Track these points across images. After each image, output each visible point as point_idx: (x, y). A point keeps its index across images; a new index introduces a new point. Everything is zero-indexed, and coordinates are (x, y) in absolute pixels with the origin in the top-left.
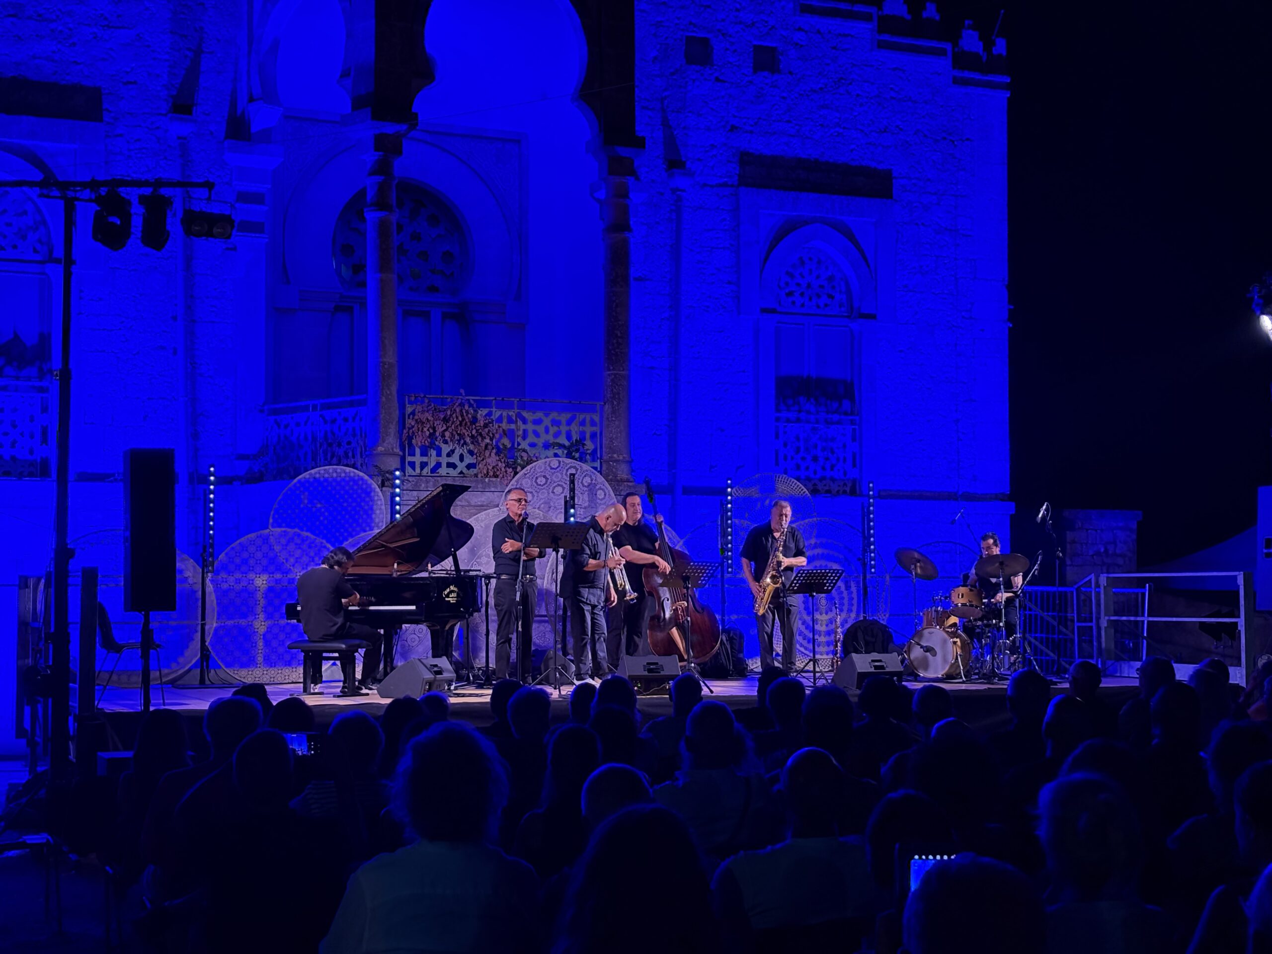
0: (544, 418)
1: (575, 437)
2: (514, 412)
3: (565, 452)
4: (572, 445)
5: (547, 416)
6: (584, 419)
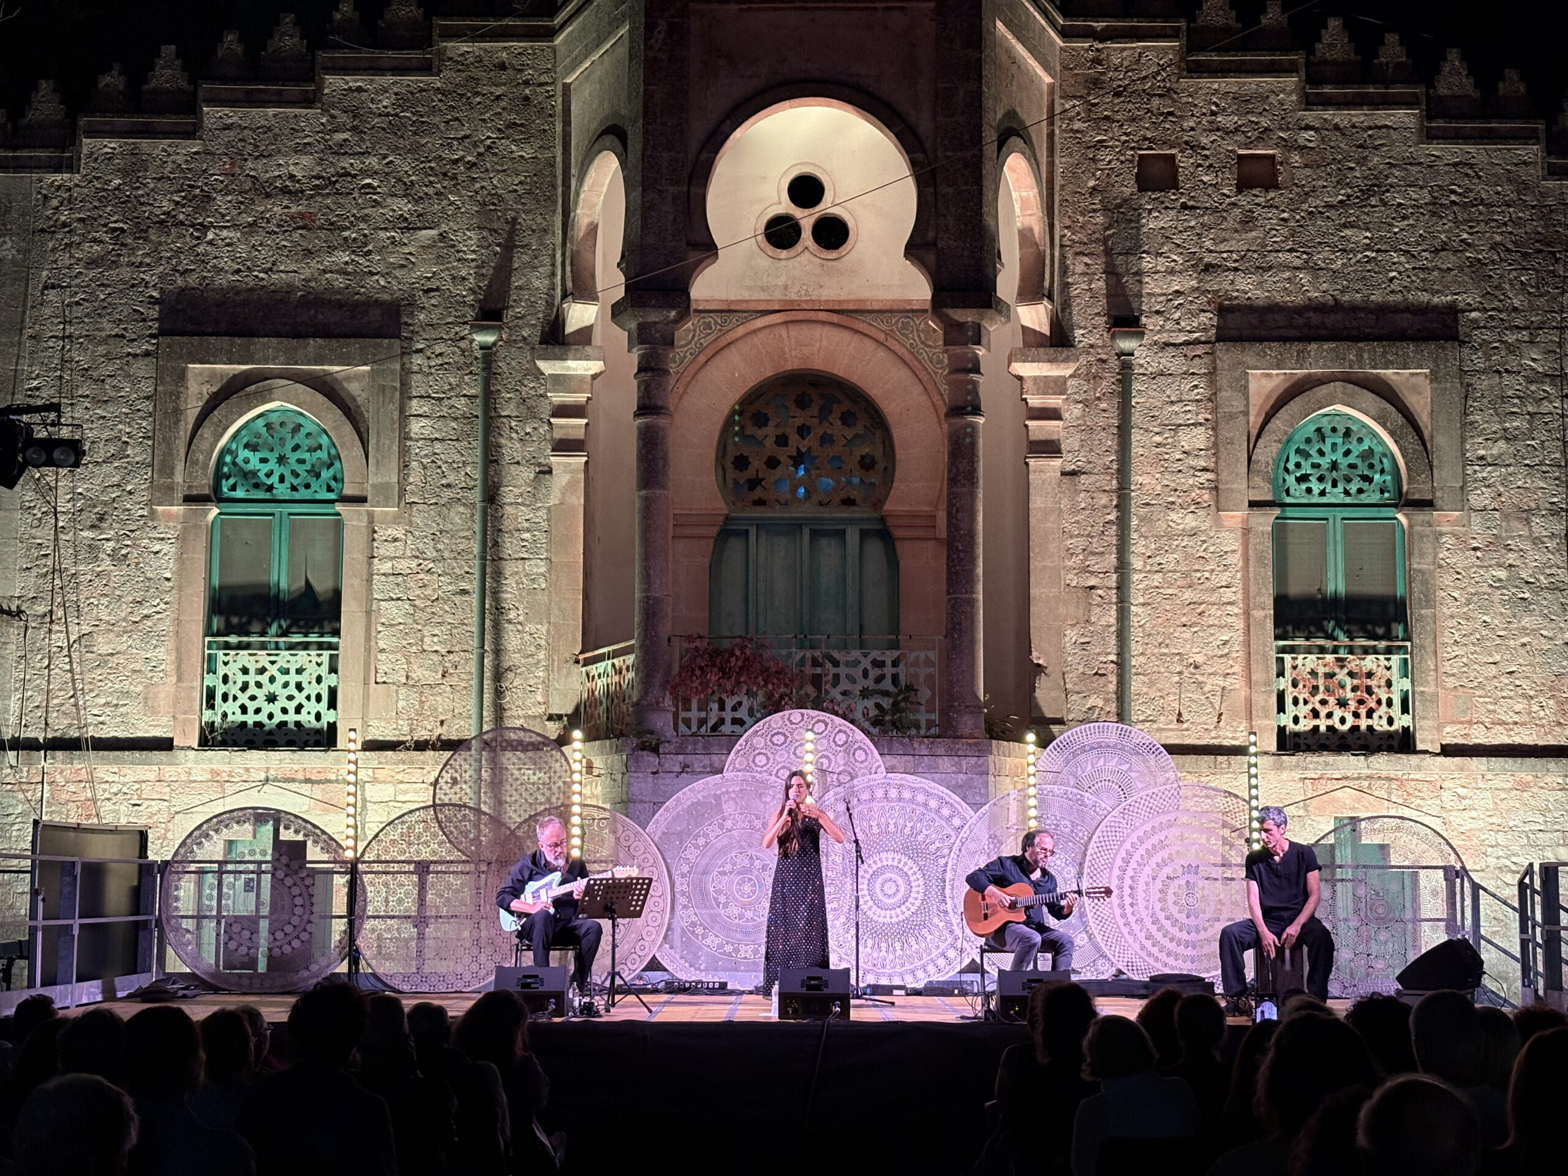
0: (861, 659)
1: (903, 680)
2: (821, 652)
3: (891, 701)
4: (901, 692)
5: (865, 655)
6: (917, 658)
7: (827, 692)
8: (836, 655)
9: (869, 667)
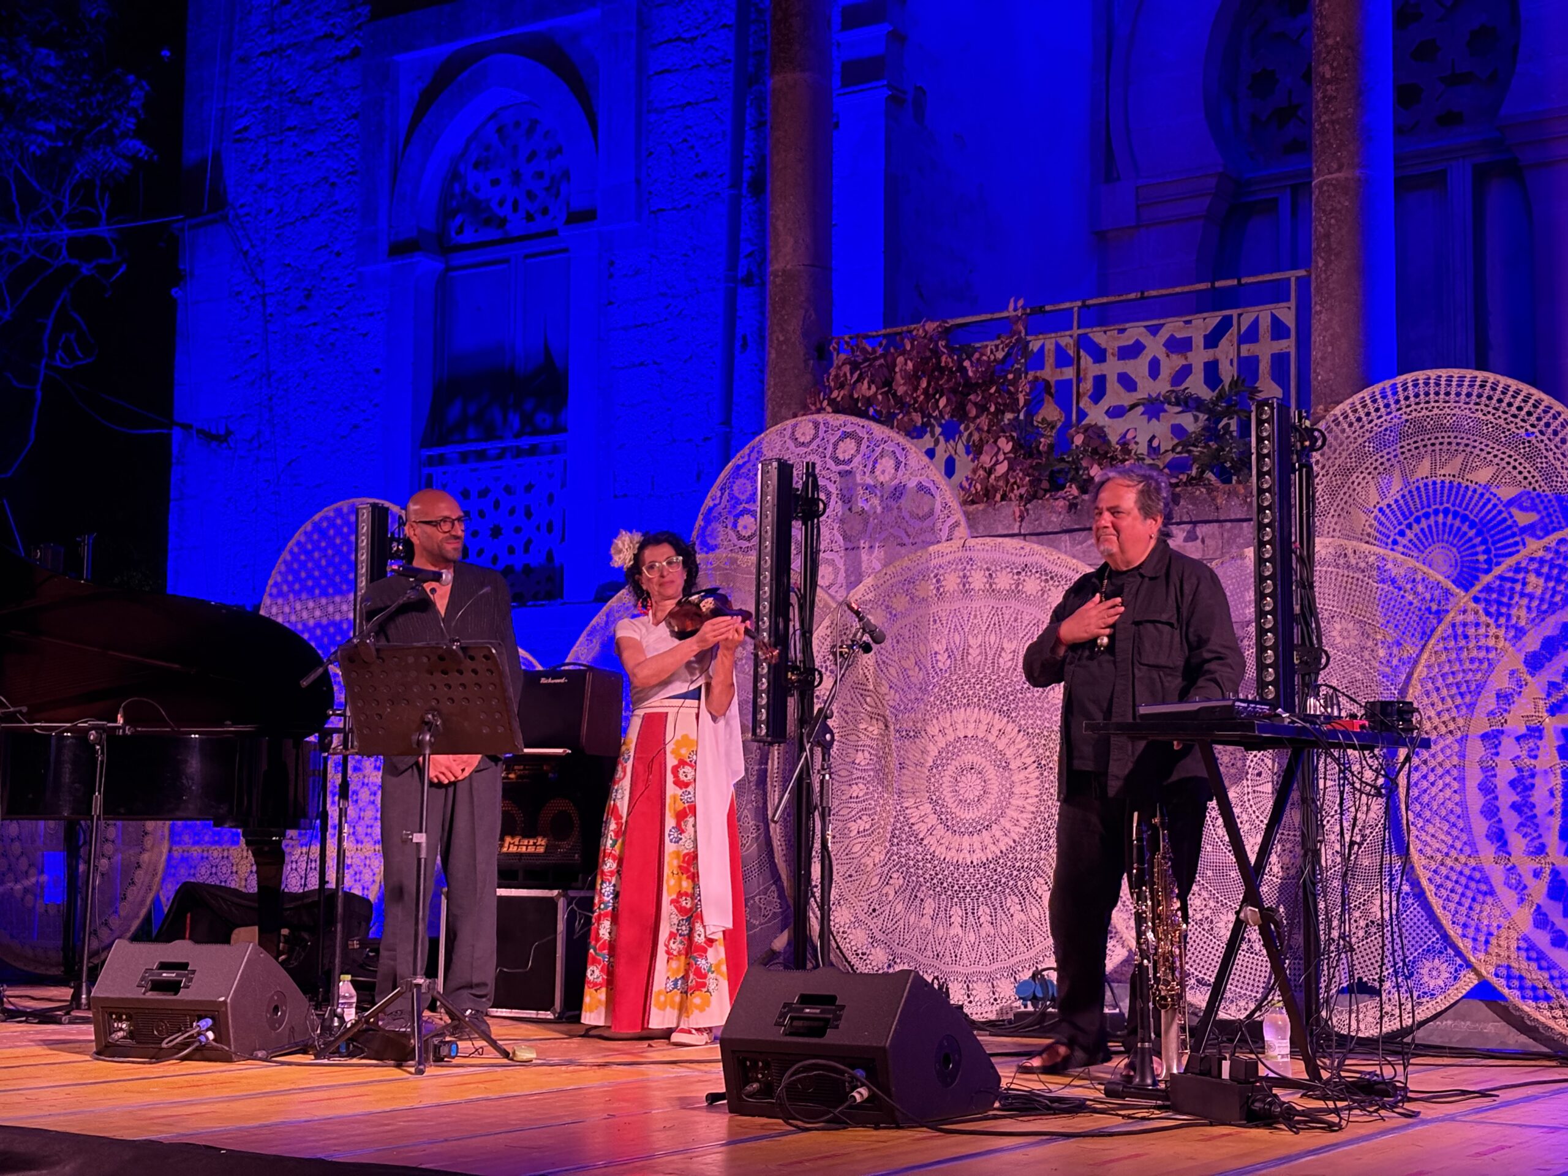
0: (1147, 340)
1: (1228, 373)
2: (1071, 336)
3: (1203, 417)
4: (1220, 397)
5: (1154, 331)
6: (1256, 323)
7: (1082, 415)
8: (1099, 336)
9: (1160, 353)
